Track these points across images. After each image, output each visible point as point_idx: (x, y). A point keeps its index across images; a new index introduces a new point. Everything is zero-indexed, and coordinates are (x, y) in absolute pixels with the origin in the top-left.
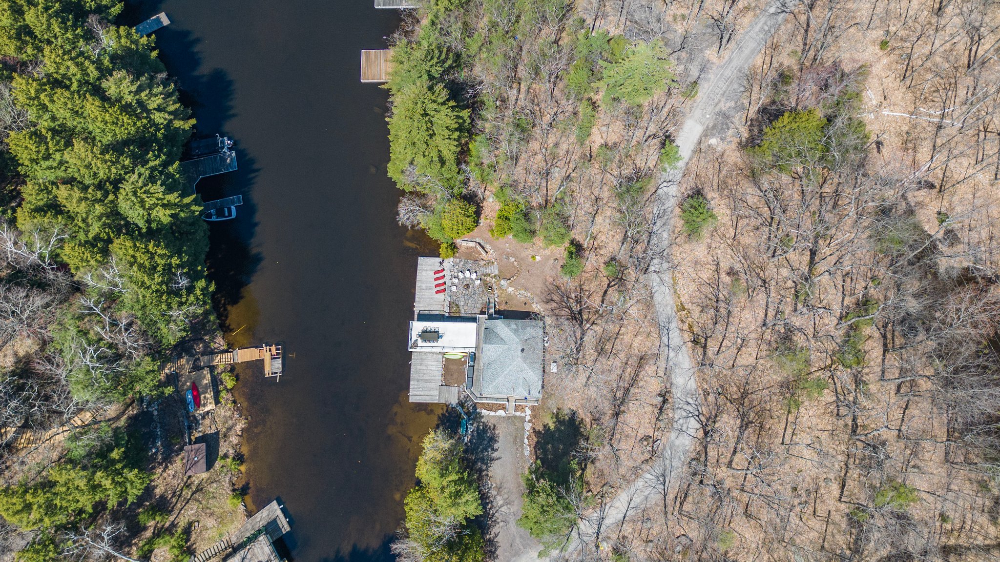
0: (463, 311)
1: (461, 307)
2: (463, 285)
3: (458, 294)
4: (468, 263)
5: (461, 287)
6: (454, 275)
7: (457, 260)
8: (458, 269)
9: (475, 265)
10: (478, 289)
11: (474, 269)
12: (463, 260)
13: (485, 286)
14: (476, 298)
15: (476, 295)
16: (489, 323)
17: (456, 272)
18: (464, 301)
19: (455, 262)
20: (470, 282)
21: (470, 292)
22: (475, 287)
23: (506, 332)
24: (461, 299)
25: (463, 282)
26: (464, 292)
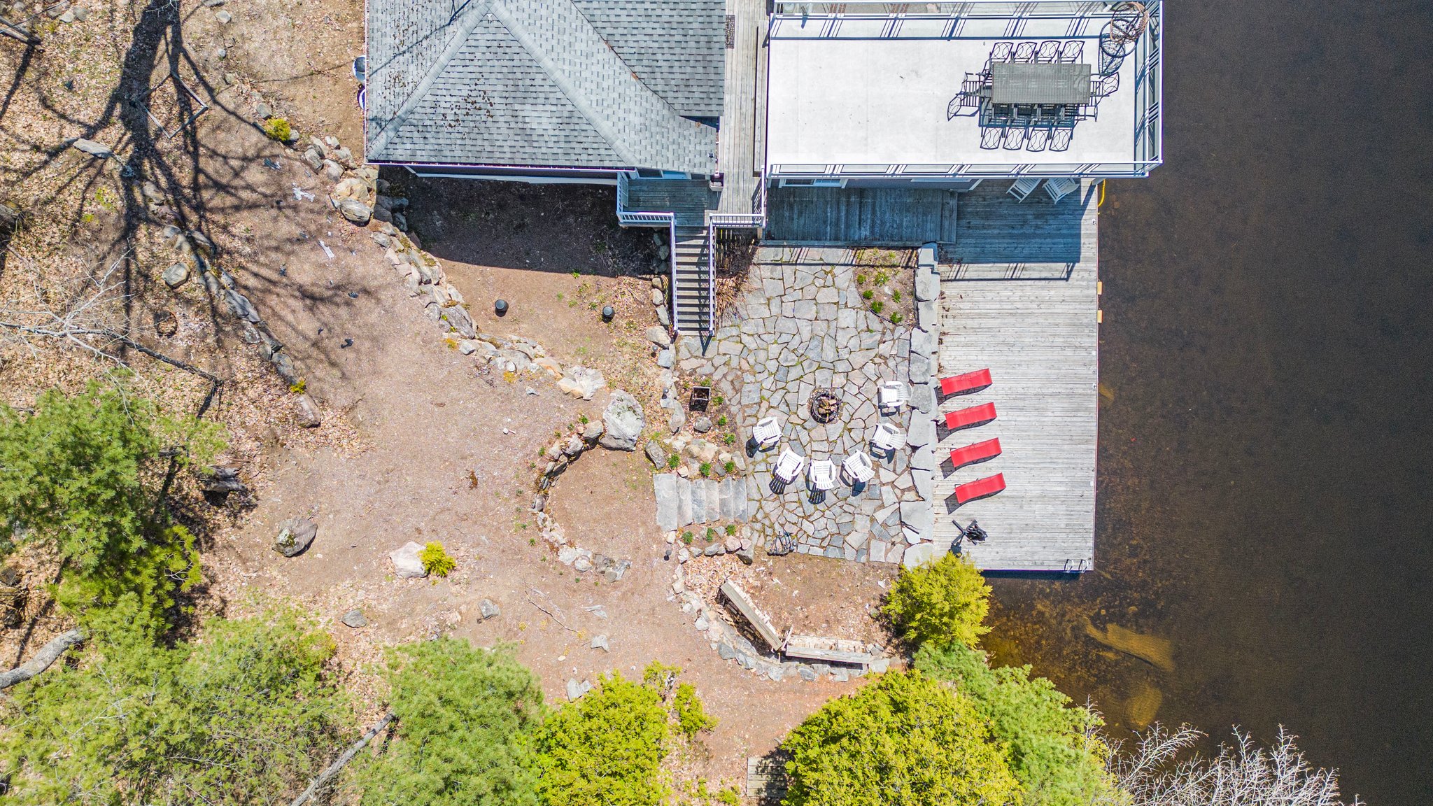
0: (844, 277)
1: (854, 298)
2: (845, 417)
3: (870, 367)
4: (823, 539)
5: (857, 403)
6: (899, 471)
7: (886, 556)
8: (878, 503)
9: (782, 525)
10: (766, 394)
11: (787, 506)
12: (850, 554)
13: (729, 412)
14: (774, 350)
15: (772, 366)
16: (691, 147)
17: (884, 488)
18: (840, 333)
19: (893, 544)
20: (809, 431)
21: (809, 378)
22: (783, 407)
23: (588, 85)
24: (853, 343)
25: (846, 432)
26: (839, 380)
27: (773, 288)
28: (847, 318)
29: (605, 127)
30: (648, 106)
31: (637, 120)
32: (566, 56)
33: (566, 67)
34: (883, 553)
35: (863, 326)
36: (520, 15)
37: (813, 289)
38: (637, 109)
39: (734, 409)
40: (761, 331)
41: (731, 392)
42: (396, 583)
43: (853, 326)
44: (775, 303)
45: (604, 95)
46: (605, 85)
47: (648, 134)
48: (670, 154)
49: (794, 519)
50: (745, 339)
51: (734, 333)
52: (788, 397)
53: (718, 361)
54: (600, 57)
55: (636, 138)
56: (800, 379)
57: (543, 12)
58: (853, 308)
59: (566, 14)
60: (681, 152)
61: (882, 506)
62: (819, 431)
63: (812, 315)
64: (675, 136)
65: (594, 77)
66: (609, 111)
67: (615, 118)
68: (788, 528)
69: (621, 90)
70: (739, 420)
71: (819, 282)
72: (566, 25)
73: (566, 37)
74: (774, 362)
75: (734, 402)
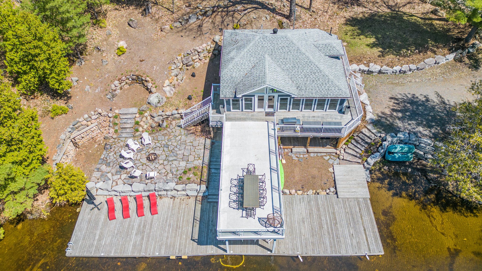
1: (190, 166)
2: (148, 164)
3: (164, 171)
4: (106, 158)
5: (152, 167)
6: (124, 180)
7: (94, 177)
8: (114, 174)
9: (114, 147)
10: (160, 142)
11: (121, 148)
12: (98, 166)
13: (156, 133)
14: (175, 144)
15: (170, 143)
16: (228, 90)
17: (119, 176)
18: (178, 162)
19: (98, 179)
20: (145, 154)
21: (164, 153)
22: (155, 146)
23: (242, 61)
24: (174, 166)
25: (142, 164)
26: (161, 162)
27: (196, 143)
28: (183, 164)
29: (231, 66)
30: (238, 78)
31: (234, 75)
32: (249, 55)
33: (245, 55)
34: (96, 176)
35: (179, 169)
36: (257, 42)
37: (194, 154)
38: (237, 75)
39: (157, 134)
40: (182, 140)
41: (163, 133)
42: (116, 43)
43: (180, 165)
44: (191, 144)
45: (240, 66)
46: (242, 66)
47: (230, 78)
48: (225, 84)
49: (115, 150)
50: (180, 137)
51: (182, 134)
52: (158, 148)
53: (174, 130)
54: (250, 64)
55: (229, 75)
56: (164, 151)
57: (259, 49)
58: (186, 166)
59: (260, 55)
60: (226, 87)
61: (113, 175)
62: (144, 157)
63: (185, 154)
64: (230, 86)
65: (244, 63)
66: (235, 67)
67: (233, 69)
68: (113, 148)
69: (242, 70)
70: (153, 135)
71: (196, 156)
72: (257, 55)
73: (254, 55)
74: (171, 144)
75: (159, 134)
